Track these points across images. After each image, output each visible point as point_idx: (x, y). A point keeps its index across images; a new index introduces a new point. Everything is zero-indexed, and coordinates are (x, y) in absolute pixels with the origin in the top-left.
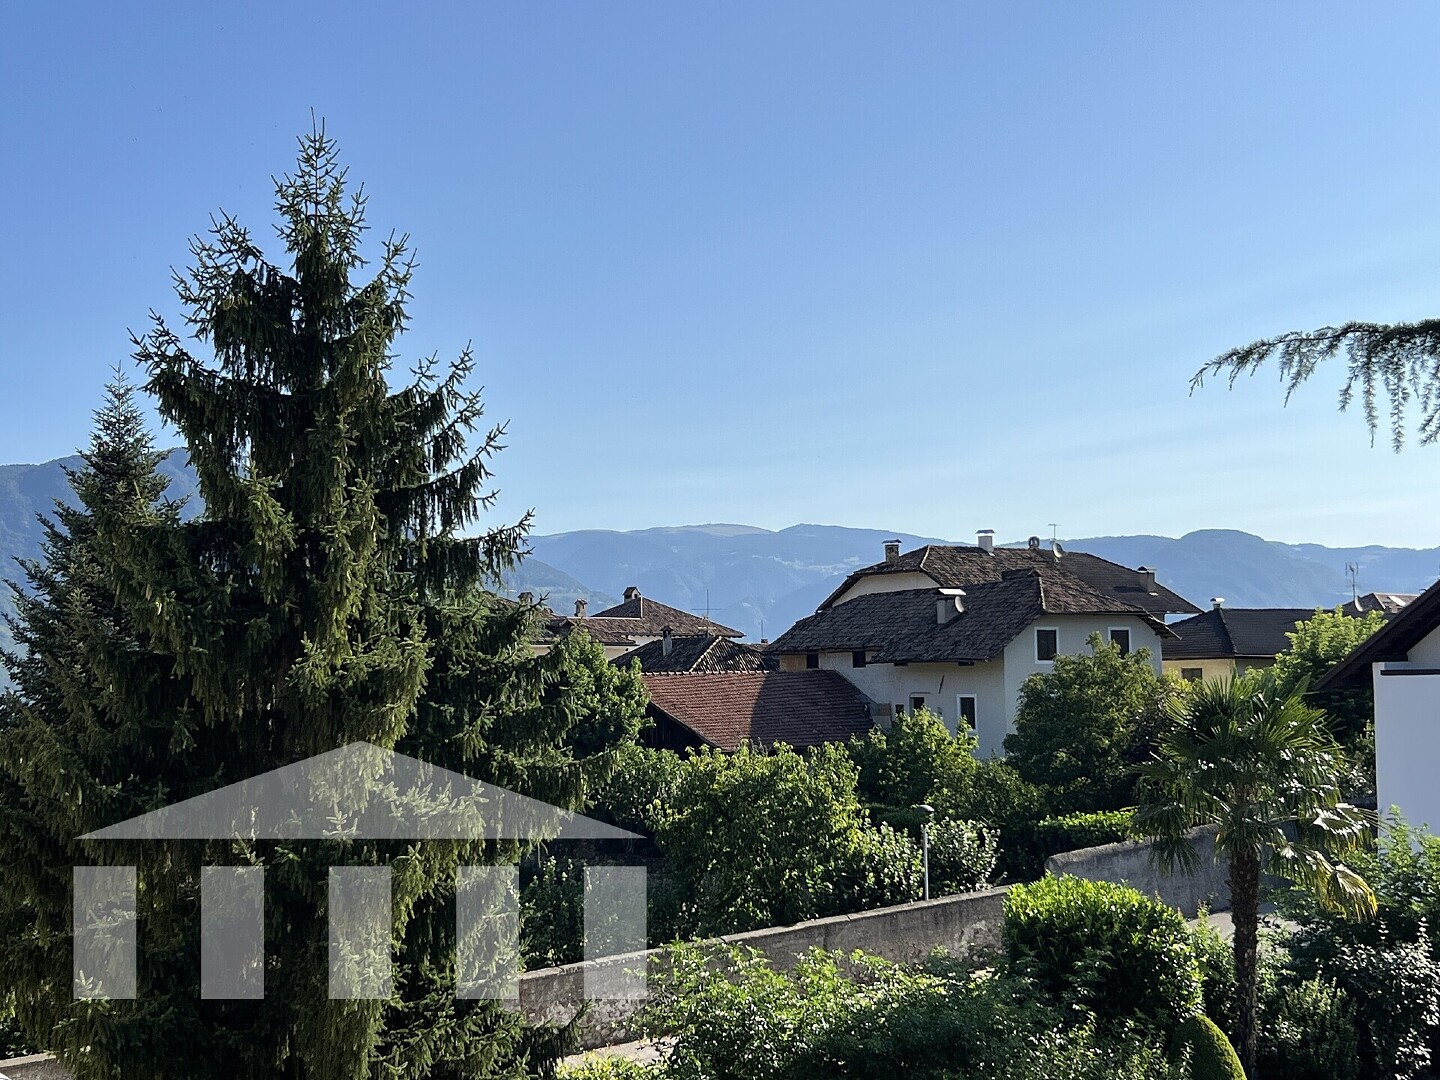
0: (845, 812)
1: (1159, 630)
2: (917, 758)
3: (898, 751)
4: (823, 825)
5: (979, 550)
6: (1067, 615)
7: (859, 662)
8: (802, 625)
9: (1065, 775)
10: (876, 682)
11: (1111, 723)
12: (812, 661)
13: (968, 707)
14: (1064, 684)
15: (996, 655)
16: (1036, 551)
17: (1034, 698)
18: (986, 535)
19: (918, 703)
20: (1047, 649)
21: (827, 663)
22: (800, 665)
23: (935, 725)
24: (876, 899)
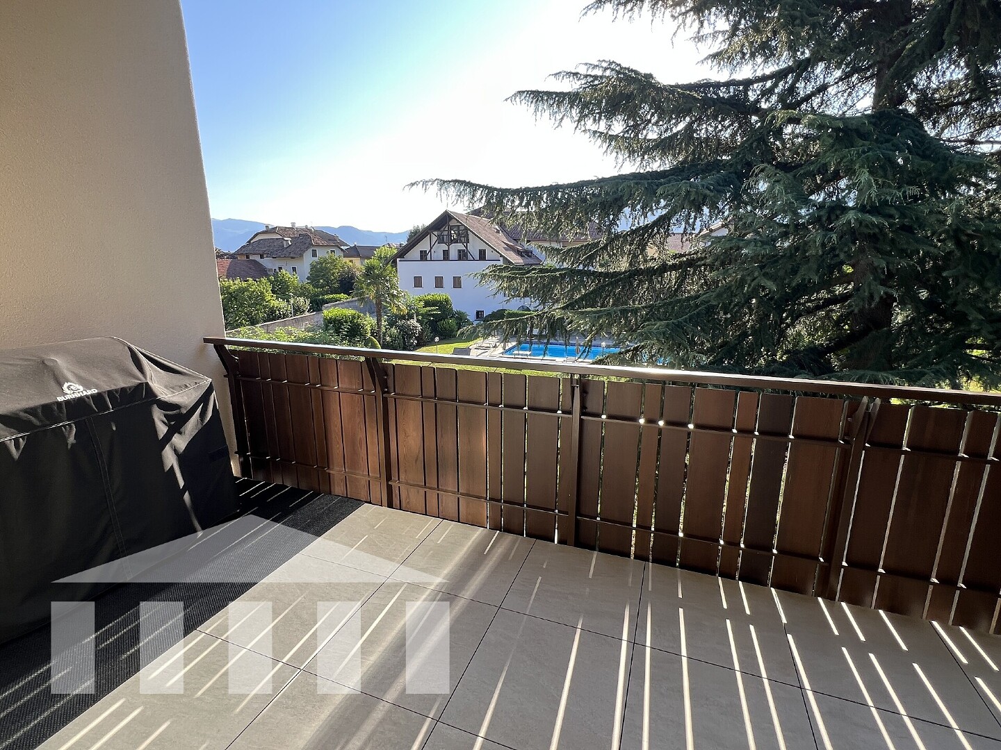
0: (269, 296)
1: (342, 250)
2: (283, 282)
3: (277, 281)
4: (263, 299)
5: (292, 228)
6: (318, 246)
7: (262, 257)
8: (243, 247)
9: (322, 287)
10: (267, 262)
11: (334, 273)
12: (248, 257)
13: (294, 269)
14: (321, 263)
15: (301, 256)
16: (307, 229)
17: (313, 267)
18: (293, 224)
19: (280, 268)
20: (314, 255)
21: (251, 258)
22: (244, 258)
23: (286, 273)
24: (279, 318)
